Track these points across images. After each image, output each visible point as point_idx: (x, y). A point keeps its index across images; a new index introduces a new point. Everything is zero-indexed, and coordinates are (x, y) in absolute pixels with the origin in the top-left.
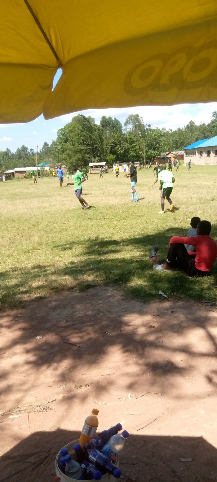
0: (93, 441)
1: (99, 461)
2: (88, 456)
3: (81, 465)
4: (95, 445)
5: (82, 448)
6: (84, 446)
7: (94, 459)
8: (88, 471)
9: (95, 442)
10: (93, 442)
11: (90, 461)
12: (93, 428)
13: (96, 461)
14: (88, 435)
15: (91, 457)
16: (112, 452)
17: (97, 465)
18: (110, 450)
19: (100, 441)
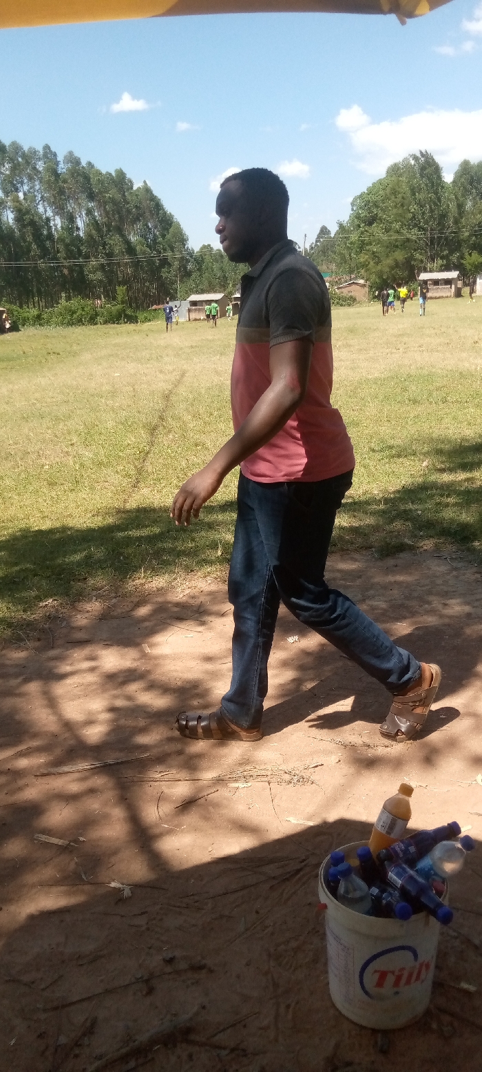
0: (399, 847)
1: (409, 888)
2: (386, 874)
3: (370, 887)
4: (401, 855)
5: (374, 856)
6: (379, 854)
7: (399, 882)
8: (384, 902)
9: (402, 850)
10: (398, 849)
11: (391, 885)
12: (400, 822)
13: (402, 886)
14: (389, 833)
15: (392, 875)
16: (436, 874)
17: (403, 892)
18: (431, 869)
19: (412, 849)
